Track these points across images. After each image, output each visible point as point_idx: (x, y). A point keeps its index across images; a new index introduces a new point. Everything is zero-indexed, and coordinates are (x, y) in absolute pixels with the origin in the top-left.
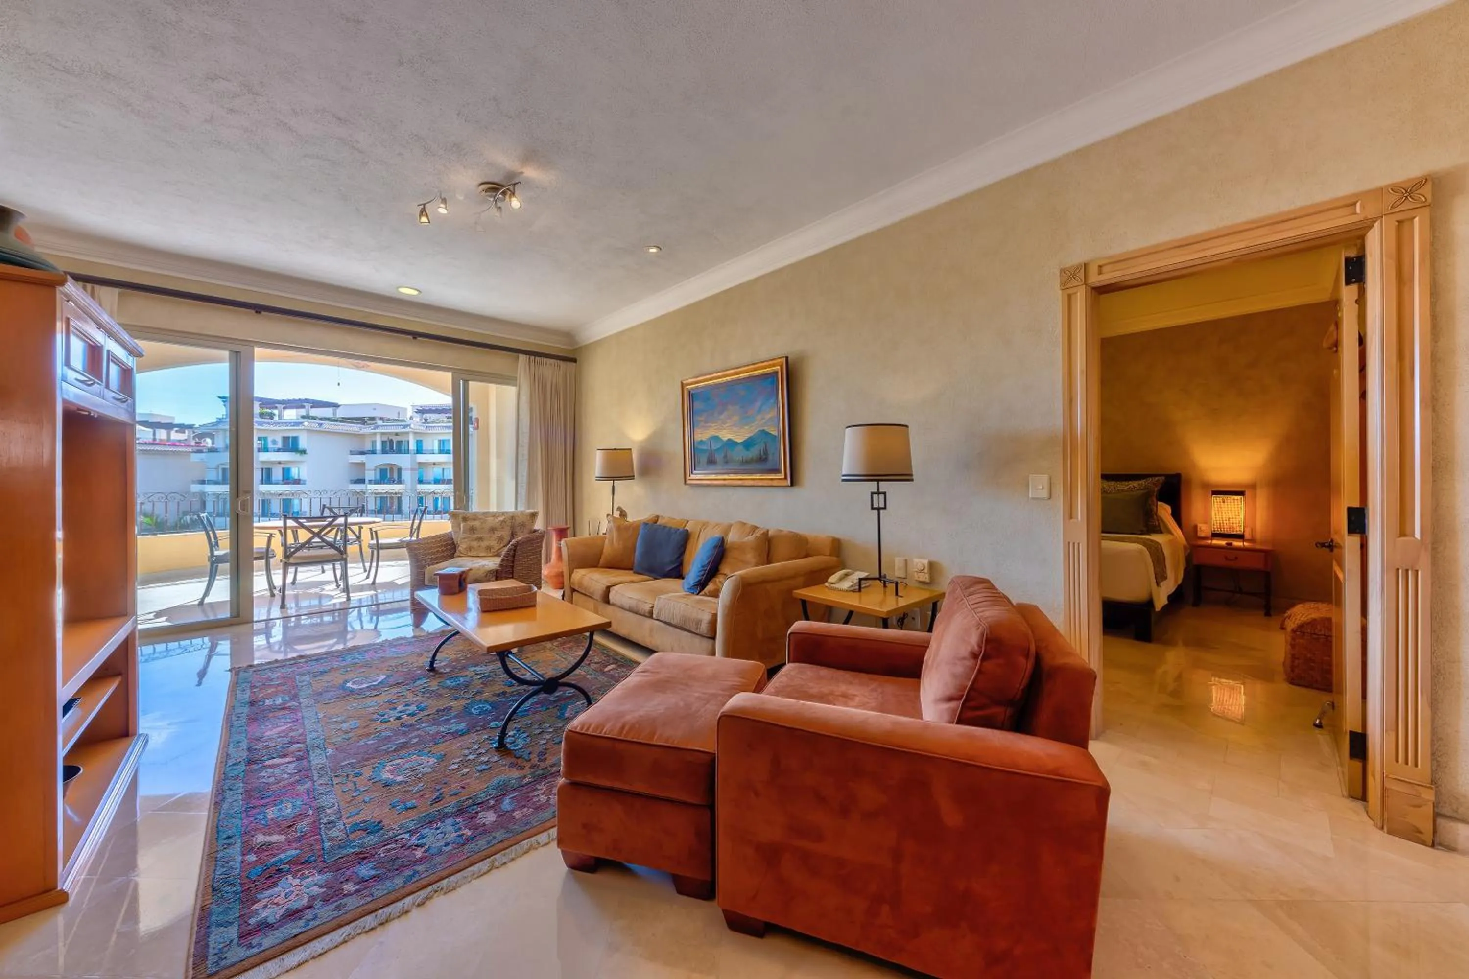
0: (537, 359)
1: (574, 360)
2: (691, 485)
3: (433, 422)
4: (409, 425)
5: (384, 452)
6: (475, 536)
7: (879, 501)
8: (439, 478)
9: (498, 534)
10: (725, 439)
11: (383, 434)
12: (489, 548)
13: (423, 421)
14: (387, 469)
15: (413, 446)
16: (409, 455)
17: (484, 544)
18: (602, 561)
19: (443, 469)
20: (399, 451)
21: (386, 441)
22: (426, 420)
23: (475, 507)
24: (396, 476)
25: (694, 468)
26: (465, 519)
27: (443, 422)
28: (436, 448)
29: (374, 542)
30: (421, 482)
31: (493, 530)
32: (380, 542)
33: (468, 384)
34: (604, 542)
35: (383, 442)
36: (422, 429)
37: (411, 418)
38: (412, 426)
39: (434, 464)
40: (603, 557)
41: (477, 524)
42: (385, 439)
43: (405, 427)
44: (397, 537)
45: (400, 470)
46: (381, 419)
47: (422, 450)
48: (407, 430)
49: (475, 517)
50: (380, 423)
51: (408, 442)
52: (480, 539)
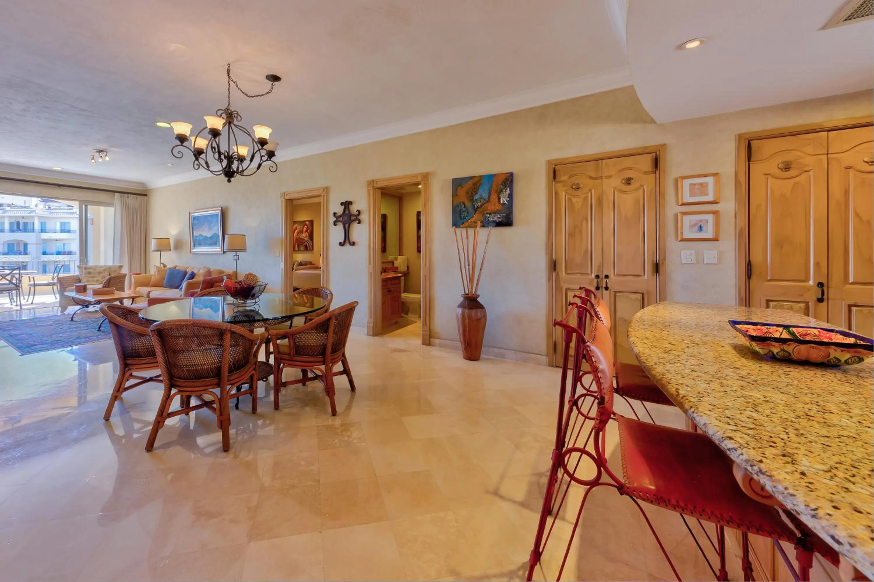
0: (125, 195)
1: (146, 195)
2: (194, 254)
3: (56, 209)
4: (35, 211)
5: (12, 231)
6: (91, 276)
7: (236, 258)
8: (60, 251)
9: (102, 275)
10: (204, 235)
11: (10, 217)
12: (97, 281)
13: (47, 208)
14: (14, 244)
15: (37, 227)
16: (34, 233)
17: (96, 279)
18: (151, 284)
19: (64, 244)
20: (25, 230)
21: (13, 223)
22: (50, 207)
23: (91, 263)
24: (22, 249)
25: (194, 246)
26: (85, 269)
27: (64, 209)
28: (58, 228)
29: (32, 283)
30: (44, 253)
31: (100, 273)
32: (36, 282)
33: (87, 207)
34: (152, 277)
35: (11, 224)
36: (46, 214)
37: (36, 206)
38: (37, 211)
39: (56, 240)
40: (151, 282)
41: (92, 270)
42: (13, 220)
43: (31, 212)
44: (46, 280)
45: (26, 245)
46: (9, 205)
47: (45, 230)
48: (32, 214)
49: (91, 268)
50: (8, 208)
51: (34, 223)
52: (93, 277)
